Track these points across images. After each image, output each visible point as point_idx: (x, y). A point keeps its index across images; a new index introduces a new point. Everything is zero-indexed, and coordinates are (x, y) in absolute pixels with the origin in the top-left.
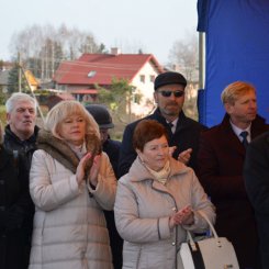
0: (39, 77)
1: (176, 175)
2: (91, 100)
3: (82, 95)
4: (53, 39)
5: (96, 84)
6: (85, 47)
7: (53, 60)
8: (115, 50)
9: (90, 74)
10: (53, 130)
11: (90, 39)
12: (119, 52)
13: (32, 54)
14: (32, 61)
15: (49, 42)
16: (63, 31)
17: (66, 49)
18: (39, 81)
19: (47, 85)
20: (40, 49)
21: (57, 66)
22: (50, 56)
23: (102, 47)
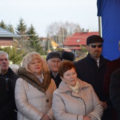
0: (58, 43)
1: (83, 88)
2: (78, 51)
3: (75, 50)
4: (63, 28)
5: (80, 45)
6: (76, 30)
7: (63, 36)
8: (88, 30)
9: (78, 41)
10: (26, 68)
11: (78, 27)
12: (90, 31)
13: (55, 34)
14: (55, 37)
15: (61, 28)
16: (67, 24)
17: (68, 31)
18: (58, 45)
19: (61, 46)
20: (58, 32)
21: (65, 38)
22: (62, 34)
23: (83, 29)
